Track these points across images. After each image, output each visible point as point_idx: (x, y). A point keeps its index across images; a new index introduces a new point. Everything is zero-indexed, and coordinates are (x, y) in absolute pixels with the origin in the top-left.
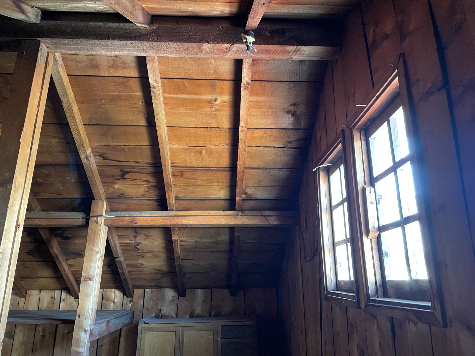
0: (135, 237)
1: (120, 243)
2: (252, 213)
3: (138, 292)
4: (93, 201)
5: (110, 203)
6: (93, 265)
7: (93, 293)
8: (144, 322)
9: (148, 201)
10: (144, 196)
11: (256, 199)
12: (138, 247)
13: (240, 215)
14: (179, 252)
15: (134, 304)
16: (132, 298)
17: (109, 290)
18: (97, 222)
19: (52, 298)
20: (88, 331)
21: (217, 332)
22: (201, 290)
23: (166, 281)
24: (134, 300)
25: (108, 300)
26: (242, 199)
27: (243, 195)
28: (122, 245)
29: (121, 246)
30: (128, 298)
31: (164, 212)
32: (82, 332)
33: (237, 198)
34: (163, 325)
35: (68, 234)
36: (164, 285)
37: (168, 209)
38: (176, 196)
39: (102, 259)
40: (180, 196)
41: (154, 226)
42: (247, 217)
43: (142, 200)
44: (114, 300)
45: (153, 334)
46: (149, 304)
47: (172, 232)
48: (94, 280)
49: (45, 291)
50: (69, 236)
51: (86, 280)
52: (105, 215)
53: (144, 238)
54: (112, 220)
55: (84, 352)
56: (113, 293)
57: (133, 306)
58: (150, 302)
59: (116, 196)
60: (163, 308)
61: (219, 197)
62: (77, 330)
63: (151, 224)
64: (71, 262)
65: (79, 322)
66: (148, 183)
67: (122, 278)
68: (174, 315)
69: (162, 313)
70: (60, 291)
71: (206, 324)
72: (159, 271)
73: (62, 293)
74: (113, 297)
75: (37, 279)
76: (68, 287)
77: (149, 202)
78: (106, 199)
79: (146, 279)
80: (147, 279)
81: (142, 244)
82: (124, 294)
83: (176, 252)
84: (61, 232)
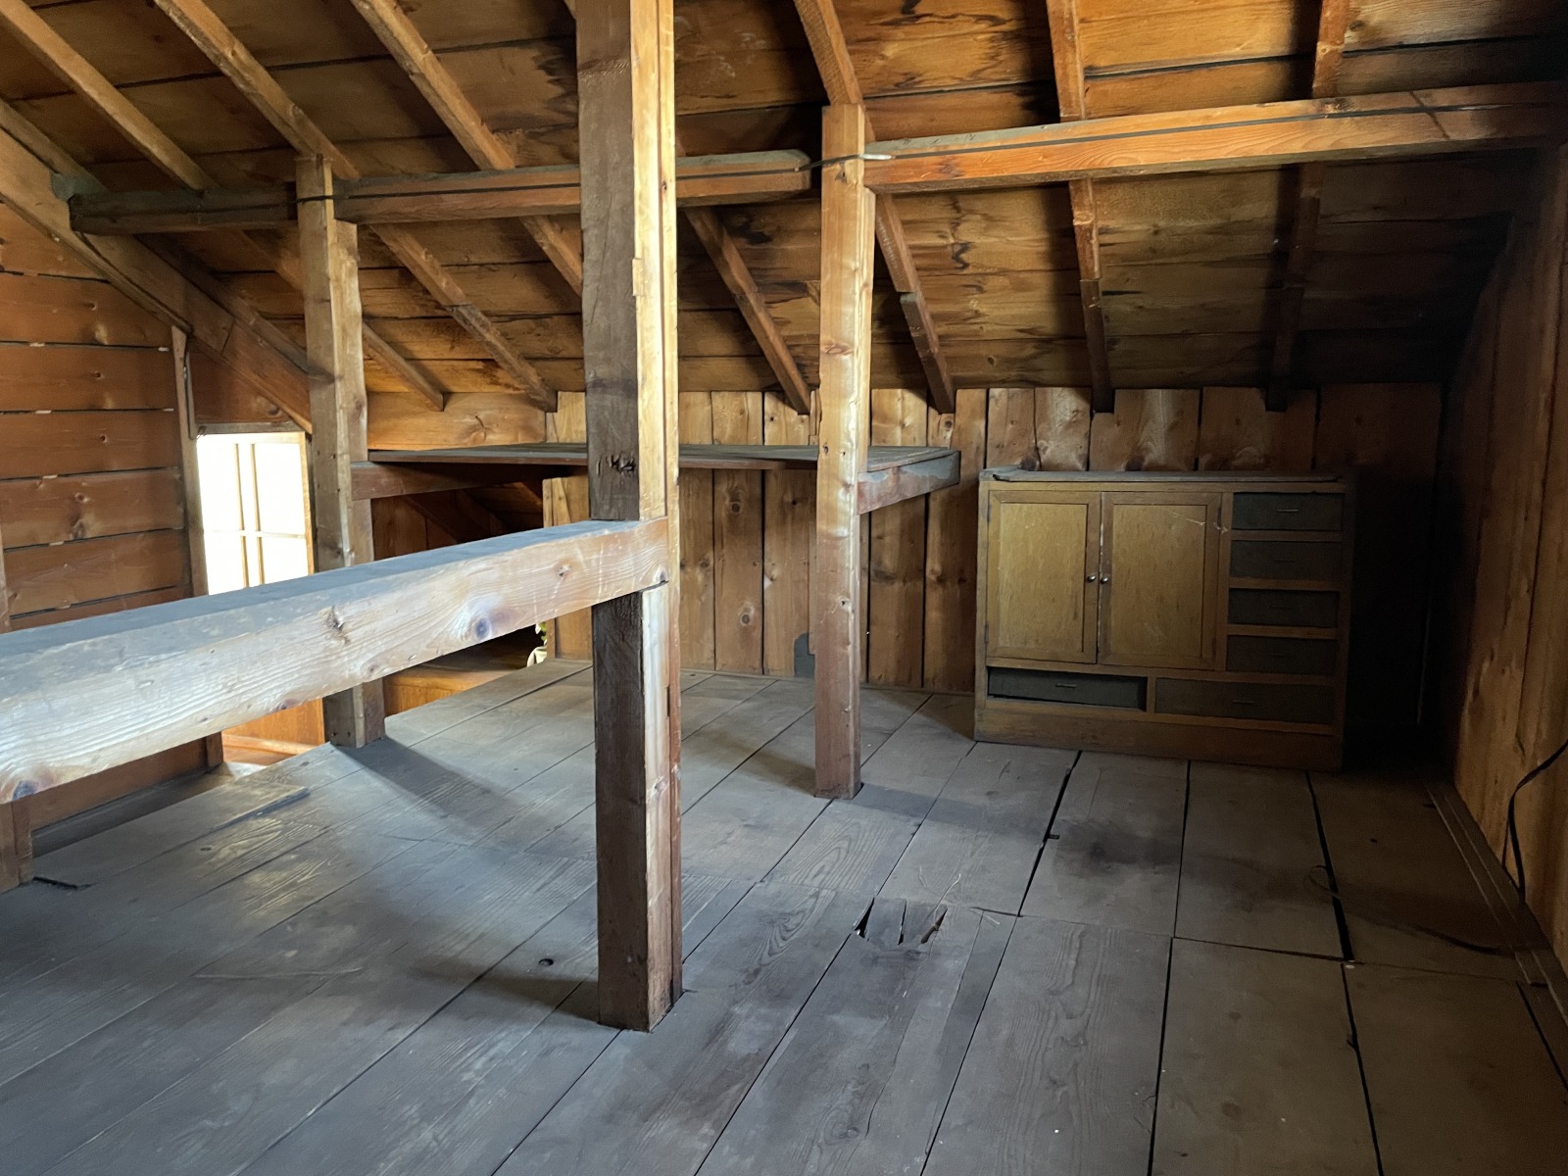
0: (955, 224)
1: (911, 247)
2: (1379, 102)
3: (968, 399)
4: (824, 108)
5: (873, 114)
6: (847, 309)
7: (856, 389)
8: (994, 476)
9: (995, 95)
10: (980, 76)
11: (1401, 46)
12: (963, 256)
13: (1331, 116)
14: (1096, 269)
15: (959, 431)
16: (952, 415)
17: (886, 391)
18: (842, 177)
19: (742, 412)
20: (853, 486)
21: (1220, 510)
22: (1165, 391)
23: (1050, 364)
24: (958, 421)
25: (885, 419)
26: (1341, 48)
27: (1346, 35)
28: (917, 252)
29: (914, 256)
30: (940, 413)
31: (1046, 127)
32: (838, 489)
33: (1323, 48)
34: (1051, 486)
35: (765, 223)
36: (1046, 376)
37: (1062, 115)
38: (1090, 63)
39: (867, 293)
40: (1102, 64)
41: (1015, 182)
42: (1358, 118)
43: (972, 92)
44: (903, 418)
45: (1020, 510)
46: (1002, 433)
47: (1075, 200)
48: (853, 353)
49: (722, 393)
50: (766, 231)
51: (831, 352)
52: (866, 152)
53: (984, 225)
54: (885, 167)
55: (849, 536)
56: (896, 400)
57: (956, 437)
58: (1006, 425)
59: (892, 87)
60: (1046, 444)
61: (1247, 51)
62: (825, 482)
63: (1006, 174)
64: (781, 310)
65: (828, 462)
66: (993, 26)
67: (921, 356)
68: (1079, 465)
69: (1044, 458)
70: (759, 395)
71: (1182, 487)
72: (1030, 333)
73: (766, 399)
74: (899, 412)
75: (698, 363)
76: (778, 384)
77: (994, 98)
78: (862, 101)
79: (990, 360)
80: (995, 360)
81: (975, 247)
82: (930, 402)
83: (1087, 269)
84: (744, 220)
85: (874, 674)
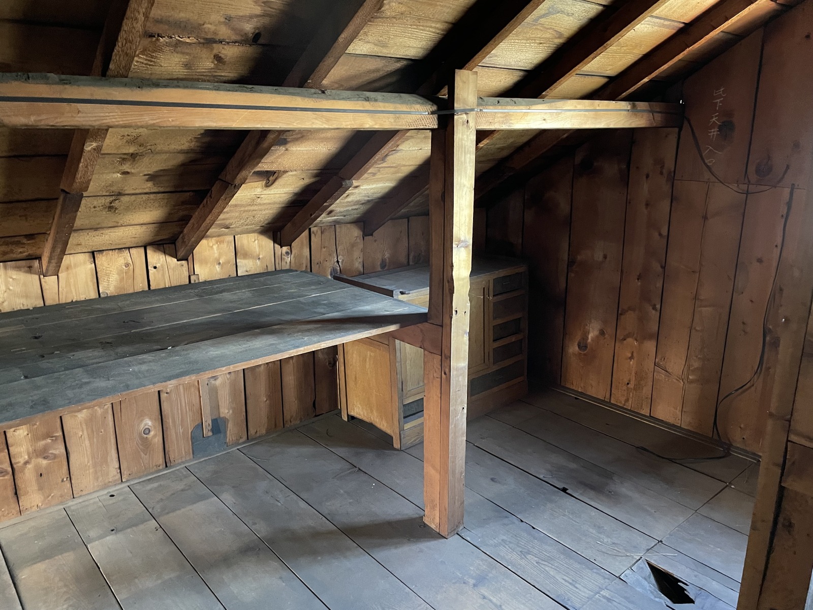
2: (642, 106)
8: (400, 292)
15: (295, 258)
16: (289, 247)
18: (467, 123)
19: (127, 265)
21: (489, 288)
24: (294, 250)
25: (247, 255)
30: (281, 247)
32: (462, 335)
42: (636, 113)
44: (259, 253)
46: (319, 253)
49: (105, 253)
56: (252, 241)
57: (293, 262)
58: (321, 250)
62: (455, 333)
65: (457, 320)
68: (360, 268)
70: (142, 250)
73: (148, 251)
74: (257, 250)
82: (276, 240)
85: (252, 431)
